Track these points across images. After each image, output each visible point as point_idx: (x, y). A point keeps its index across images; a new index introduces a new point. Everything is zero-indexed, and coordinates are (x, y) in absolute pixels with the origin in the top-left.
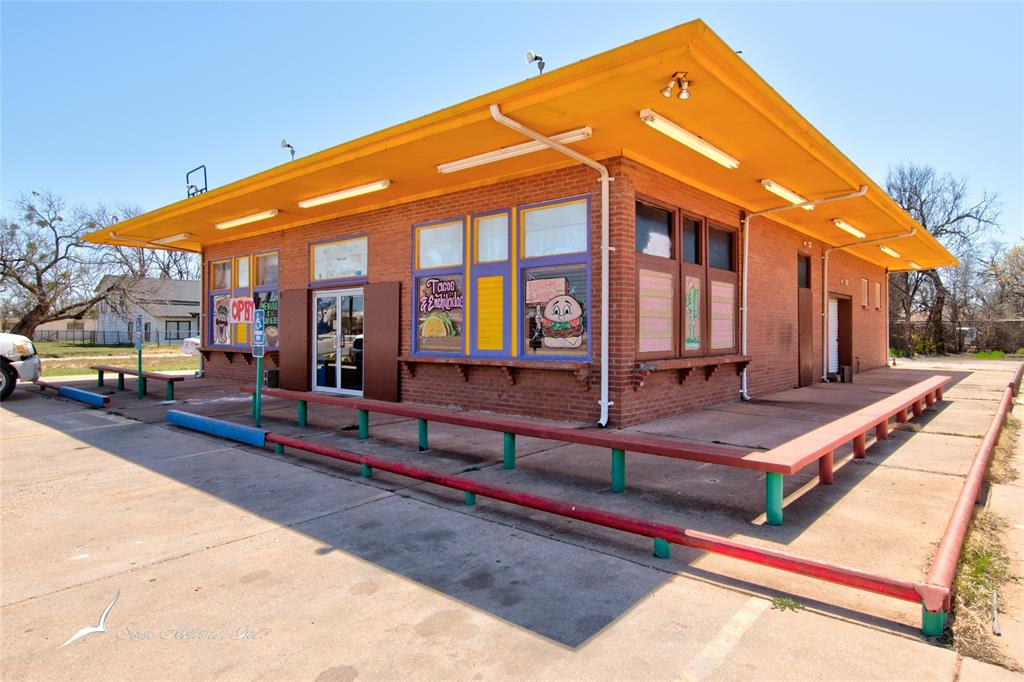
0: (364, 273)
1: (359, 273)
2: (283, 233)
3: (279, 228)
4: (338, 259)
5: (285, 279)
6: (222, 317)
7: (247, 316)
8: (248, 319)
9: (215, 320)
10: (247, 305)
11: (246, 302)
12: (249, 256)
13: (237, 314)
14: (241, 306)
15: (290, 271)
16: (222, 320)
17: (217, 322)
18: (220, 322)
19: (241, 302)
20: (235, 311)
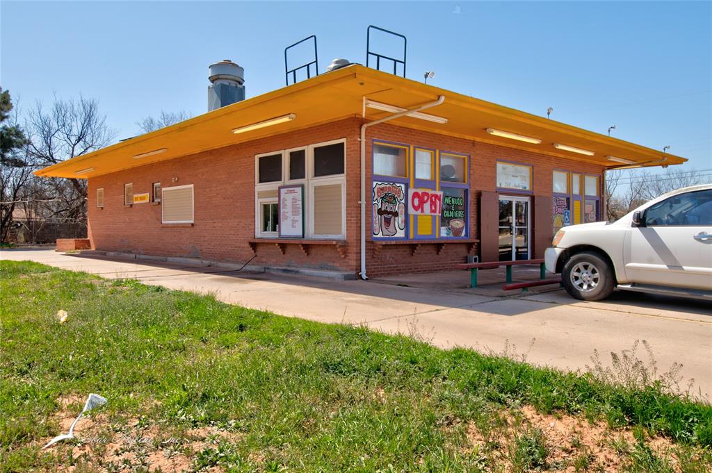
0: (528, 188)
1: (525, 188)
2: (474, 143)
3: (471, 138)
4: (513, 176)
5: (477, 181)
6: (389, 207)
7: (433, 208)
8: (435, 211)
9: (376, 209)
10: (433, 198)
11: (432, 195)
12: (435, 151)
13: (419, 205)
14: (426, 198)
15: (480, 176)
16: (389, 210)
17: (380, 212)
18: (386, 212)
19: (426, 194)
20: (416, 202)
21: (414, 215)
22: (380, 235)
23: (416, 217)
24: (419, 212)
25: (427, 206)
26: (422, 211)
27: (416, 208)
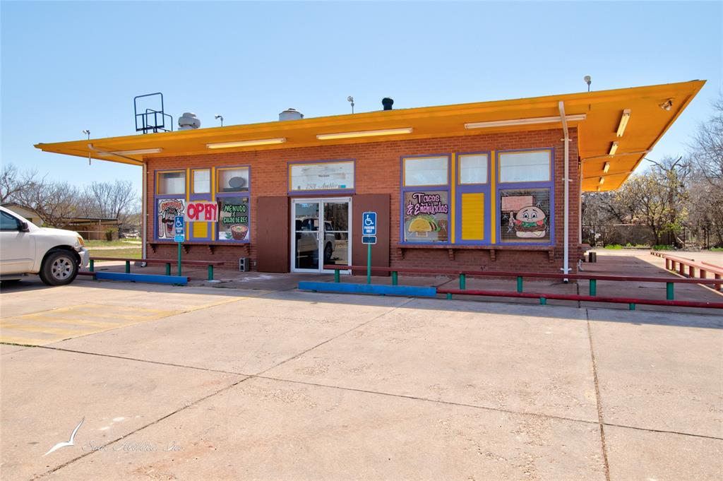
0: (350, 187)
1: (344, 186)
2: (256, 153)
4: (320, 176)
5: (259, 188)
6: (171, 217)
7: (208, 216)
8: (210, 218)
9: (160, 219)
10: (209, 208)
11: (207, 206)
12: (211, 169)
13: (194, 215)
14: (200, 208)
15: (265, 182)
16: (171, 219)
17: (164, 221)
18: (169, 220)
19: (201, 205)
20: (192, 212)
21: (190, 222)
22: (164, 237)
23: (192, 224)
24: (194, 220)
25: (202, 215)
26: (197, 218)
27: (191, 217)
